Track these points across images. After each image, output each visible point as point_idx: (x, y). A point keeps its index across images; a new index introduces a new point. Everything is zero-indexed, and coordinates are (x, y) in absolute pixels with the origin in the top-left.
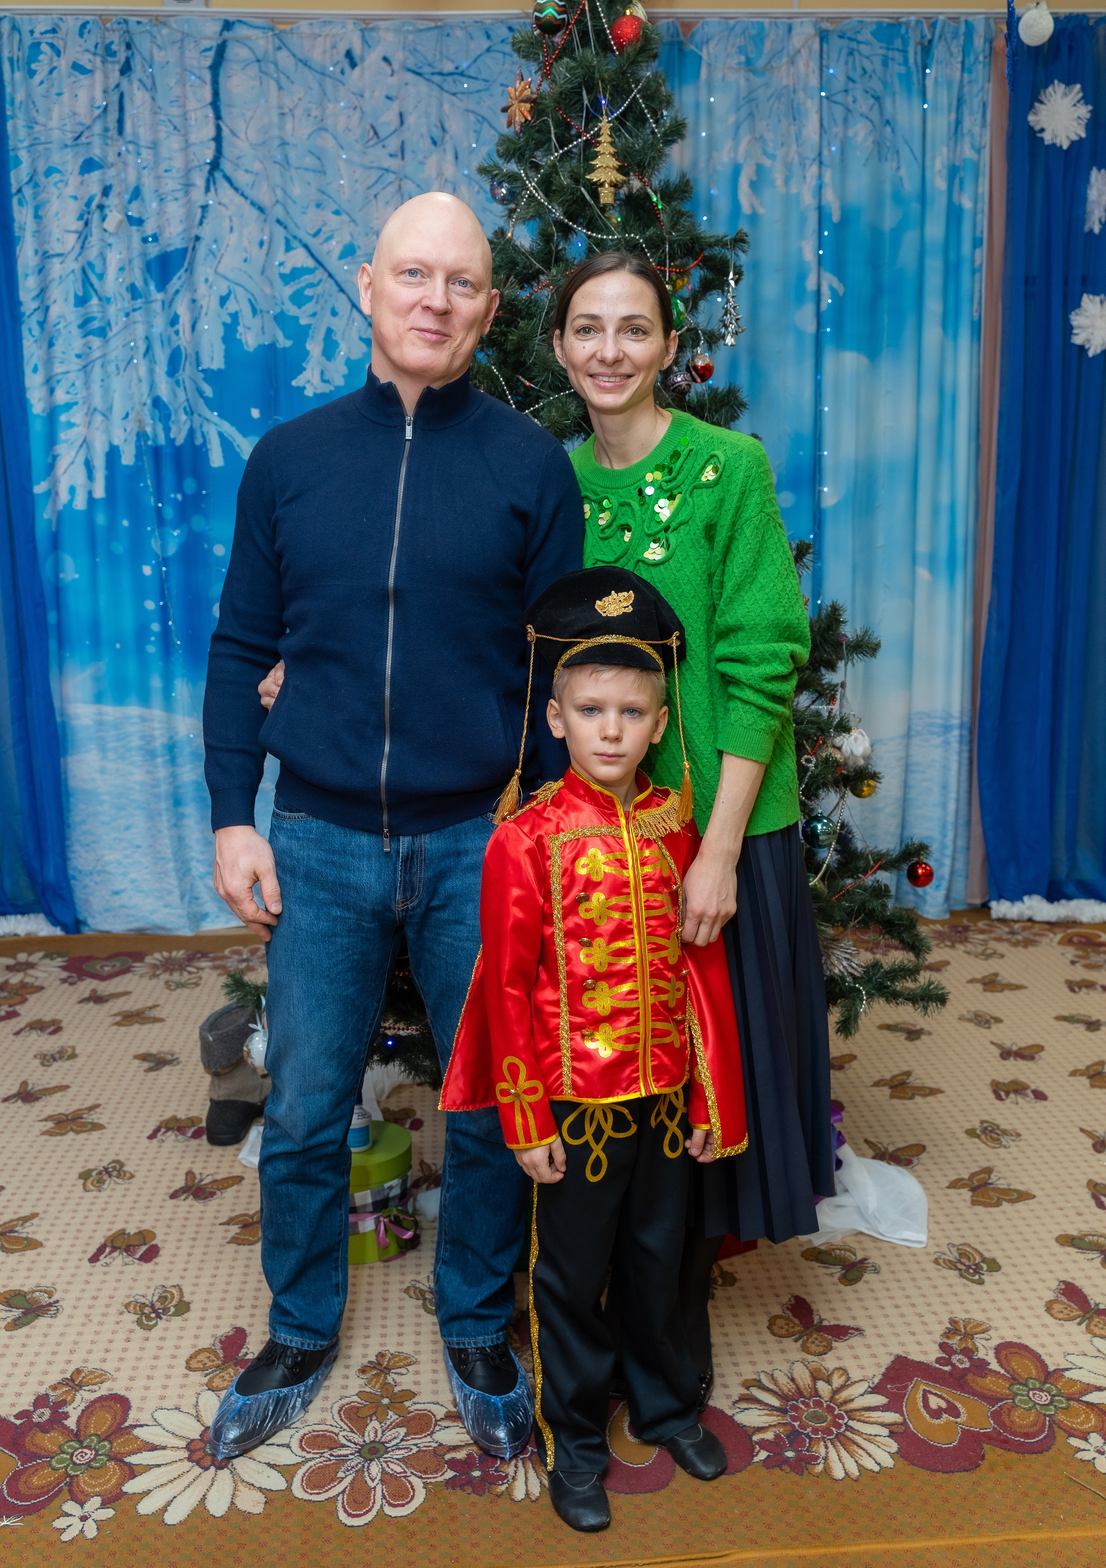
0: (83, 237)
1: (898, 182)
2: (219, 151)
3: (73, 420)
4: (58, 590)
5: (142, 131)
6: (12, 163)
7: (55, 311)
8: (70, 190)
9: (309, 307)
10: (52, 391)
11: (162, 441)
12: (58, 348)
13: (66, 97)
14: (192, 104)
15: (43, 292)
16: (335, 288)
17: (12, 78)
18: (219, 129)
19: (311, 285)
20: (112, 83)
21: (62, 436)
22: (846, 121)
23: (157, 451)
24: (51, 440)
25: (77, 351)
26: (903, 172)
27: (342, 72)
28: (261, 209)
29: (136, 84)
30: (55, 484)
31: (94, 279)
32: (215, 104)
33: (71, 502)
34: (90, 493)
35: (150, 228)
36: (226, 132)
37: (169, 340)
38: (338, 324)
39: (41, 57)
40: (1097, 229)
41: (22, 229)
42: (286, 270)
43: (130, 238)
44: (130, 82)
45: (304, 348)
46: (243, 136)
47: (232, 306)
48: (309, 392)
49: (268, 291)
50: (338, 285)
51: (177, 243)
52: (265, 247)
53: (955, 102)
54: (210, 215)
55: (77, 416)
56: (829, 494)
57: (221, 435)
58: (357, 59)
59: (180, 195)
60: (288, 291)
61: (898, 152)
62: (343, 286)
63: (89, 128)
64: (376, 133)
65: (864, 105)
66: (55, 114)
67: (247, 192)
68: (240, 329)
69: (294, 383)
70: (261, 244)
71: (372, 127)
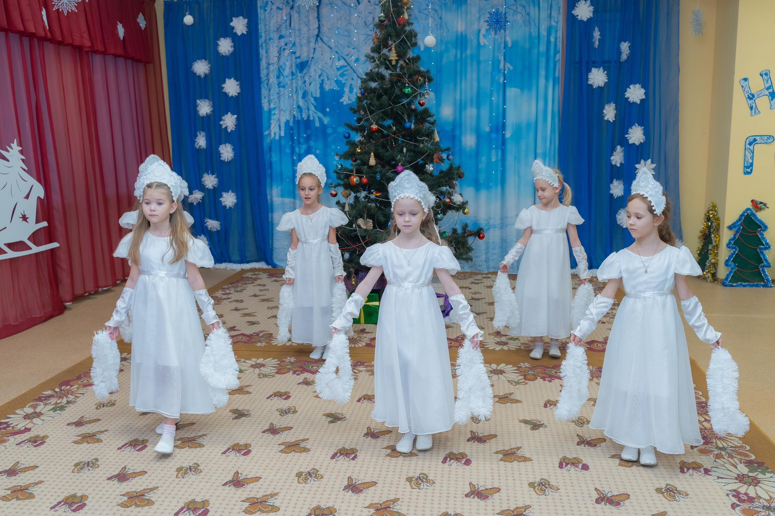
0: (279, 58)
1: (530, 34)
2: (319, 31)
3: (275, 113)
4: (271, 164)
5: (297, 26)
6: (260, 37)
7: (271, 80)
8: (275, 45)
9: (345, 77)
10: (270, 104)
11: (300, 118)
12: (272, 91)
13: (275, 17)
14: (311, 18)
15: (268, 74)
16: (353, 72)
17: (260, 12)
18: (319, 25)
19: (346, 71)
20: (288, 12)
21: (272, 118)
22: (513, 14)
23: (298, 122)
24: (270, 119)
25: (277, 92)
26: (532, 30)
27: (356, 6)
28: (331, 48)
29: (295, 12)
30: (270, 131)
31: (282, 71)
32: (318, 18)
33: (275, 137)
34: (280, 134)
35: (298, 55)
36: (321, 26)
37: (303, 88)
38: (353, 83)
39: (269, 6)
40: (597, 47)
41: (262, 56)
42: (338, 67)
43: (292, 58)
44: (293, 11)
45: (343, 90)
46: (326, 26)
47: (322, 78)
48: (345, 103)
49: (333, 73)
50: (354, 71)
51: (306, 59)
52: (332, 59)
53: (550, 7)
54: (316, 50)
55: (276, 112)
56: (508, 134)
57: (318, 117)
58: (360, 2)
59: (306, 44)
60: (339, 73)
61: (530, 24)
62: (355, 71)
63: (281, 26)
64: (366, 24)
65: (520, 9)
66: (272, 23)
67: (327, 43)
68: (324, 84)
69: (340, 101)
70: (331, 59)
71: (365, 22)
